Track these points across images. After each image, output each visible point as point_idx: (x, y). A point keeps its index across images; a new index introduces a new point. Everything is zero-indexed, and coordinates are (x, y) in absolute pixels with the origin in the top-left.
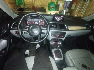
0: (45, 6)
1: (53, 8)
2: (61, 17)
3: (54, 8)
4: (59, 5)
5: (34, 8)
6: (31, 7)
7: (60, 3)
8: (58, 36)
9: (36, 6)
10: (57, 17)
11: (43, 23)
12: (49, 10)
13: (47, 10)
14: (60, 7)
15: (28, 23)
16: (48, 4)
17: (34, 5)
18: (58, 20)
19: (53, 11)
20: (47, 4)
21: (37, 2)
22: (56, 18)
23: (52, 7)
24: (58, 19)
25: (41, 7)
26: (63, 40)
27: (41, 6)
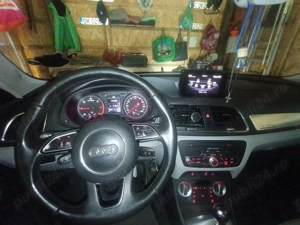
0: (143, 48)
1: (169, 52)
2: (213, 80)
3: (173, 53)
4: (186, 44)
5: (110, 55)
6: (101, 54)
7: (189, 39)
8: (211, 160)
9: (115, 50)
10: (198, 81)
11: (140, 108)
12: (156, 58)
13: (151, 61)
14: (191, 48)
15: (82, 112)
16: (154, 42)
17: (110, 48)
18: (202, 90)
19: (170, 62)
20: (150, 43)
21: (118, 39)
22: (194, 83)
23: (165, 49)
24: (203, 86)
25: (132, 51)
26: (234, 176)
27: (131, 48)
